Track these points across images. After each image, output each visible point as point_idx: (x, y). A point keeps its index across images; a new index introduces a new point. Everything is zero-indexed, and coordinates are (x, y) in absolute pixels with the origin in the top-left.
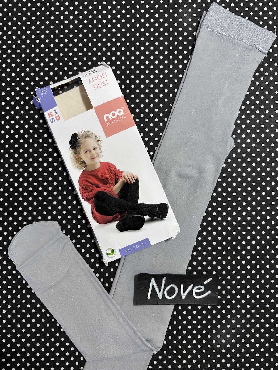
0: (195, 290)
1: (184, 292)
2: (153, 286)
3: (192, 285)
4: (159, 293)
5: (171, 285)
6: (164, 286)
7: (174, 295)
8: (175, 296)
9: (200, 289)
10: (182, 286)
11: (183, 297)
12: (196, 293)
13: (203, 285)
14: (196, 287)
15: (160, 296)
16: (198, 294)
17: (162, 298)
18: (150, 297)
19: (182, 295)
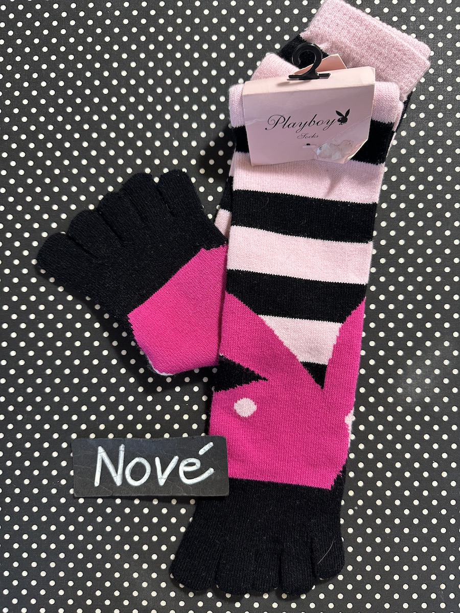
0: (182, 469)
1: (163, 471)
2: (103, 462)
3: (176, 458)
4: (116, 475)
5: (137, 460)
6: (123, 462)
7: (144, 477)
8: (146, 480)
9: (192, 464)
10: (157, 460)
11: (162, 481)
12: (186, 474)
13: (197, 456)
14: (185, 462)
15: (118, 481)
16: (189, 475)
17: (122, 484)
18: (99, 482)
19: (159, 477)
